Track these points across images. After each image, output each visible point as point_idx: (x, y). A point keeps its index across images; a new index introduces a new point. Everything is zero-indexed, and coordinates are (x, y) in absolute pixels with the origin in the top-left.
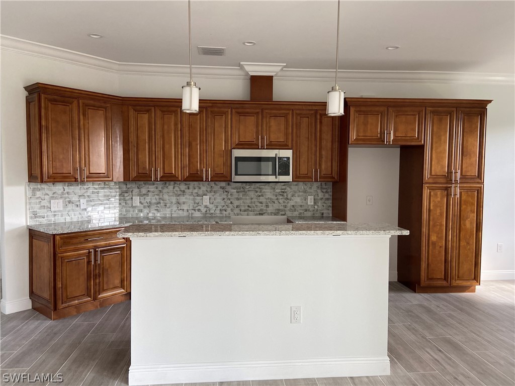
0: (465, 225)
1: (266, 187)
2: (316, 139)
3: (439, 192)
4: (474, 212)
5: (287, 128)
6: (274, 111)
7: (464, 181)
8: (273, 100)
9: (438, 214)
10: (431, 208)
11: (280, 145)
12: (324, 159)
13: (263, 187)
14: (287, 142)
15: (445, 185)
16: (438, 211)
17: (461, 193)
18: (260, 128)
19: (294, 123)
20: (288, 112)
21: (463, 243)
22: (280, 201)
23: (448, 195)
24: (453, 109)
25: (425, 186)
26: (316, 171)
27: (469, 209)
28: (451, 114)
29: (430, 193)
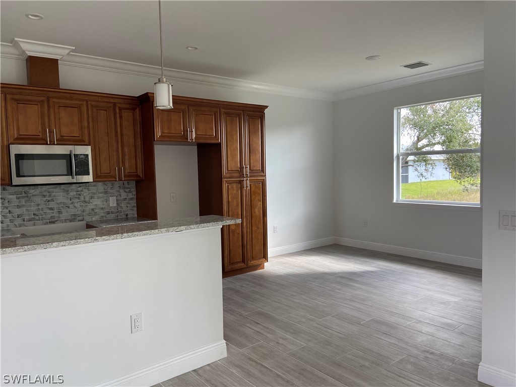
0: (255, 213)
1: (57, 190)
2: (116, 135)
3: (235, 185)
4: (260, 201)
5: (81, 121)
6: (64, 101)
7: (252, 174)
8: (60, 88)
9: (235, 205)
10: (230, 200)
11: (74, 141)
12: (127, 157)
13: (54, 190)
14: (82, 137)
15: (239, 179)
16: (235, 202)
17: (250, 185)
18: (47, 120)
19: (90, 116)
20: (81, 103)
21: (254, 229)
22: (76, 205)
23: (242, 188)
24: (240, 112)
25: (224, 180)
26: (120, 169)
27: (257, 199)
28: (239, 116)
29: (228, 186)
